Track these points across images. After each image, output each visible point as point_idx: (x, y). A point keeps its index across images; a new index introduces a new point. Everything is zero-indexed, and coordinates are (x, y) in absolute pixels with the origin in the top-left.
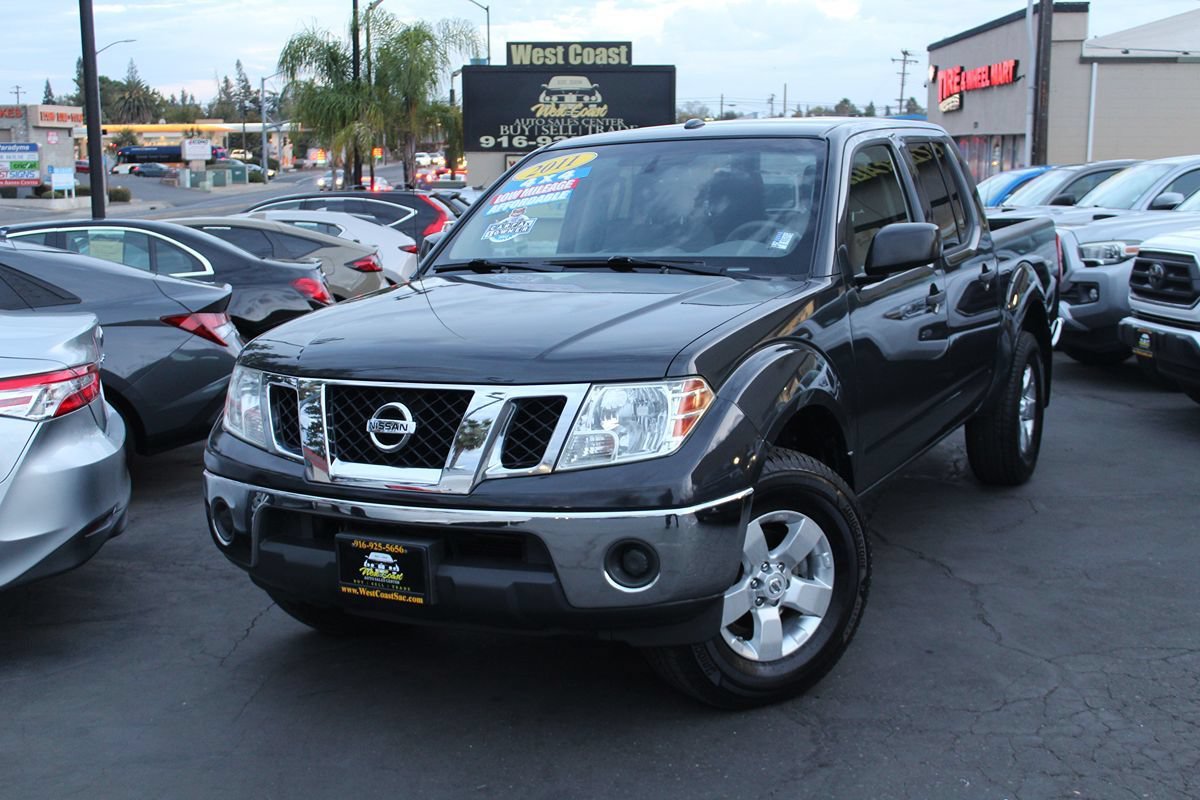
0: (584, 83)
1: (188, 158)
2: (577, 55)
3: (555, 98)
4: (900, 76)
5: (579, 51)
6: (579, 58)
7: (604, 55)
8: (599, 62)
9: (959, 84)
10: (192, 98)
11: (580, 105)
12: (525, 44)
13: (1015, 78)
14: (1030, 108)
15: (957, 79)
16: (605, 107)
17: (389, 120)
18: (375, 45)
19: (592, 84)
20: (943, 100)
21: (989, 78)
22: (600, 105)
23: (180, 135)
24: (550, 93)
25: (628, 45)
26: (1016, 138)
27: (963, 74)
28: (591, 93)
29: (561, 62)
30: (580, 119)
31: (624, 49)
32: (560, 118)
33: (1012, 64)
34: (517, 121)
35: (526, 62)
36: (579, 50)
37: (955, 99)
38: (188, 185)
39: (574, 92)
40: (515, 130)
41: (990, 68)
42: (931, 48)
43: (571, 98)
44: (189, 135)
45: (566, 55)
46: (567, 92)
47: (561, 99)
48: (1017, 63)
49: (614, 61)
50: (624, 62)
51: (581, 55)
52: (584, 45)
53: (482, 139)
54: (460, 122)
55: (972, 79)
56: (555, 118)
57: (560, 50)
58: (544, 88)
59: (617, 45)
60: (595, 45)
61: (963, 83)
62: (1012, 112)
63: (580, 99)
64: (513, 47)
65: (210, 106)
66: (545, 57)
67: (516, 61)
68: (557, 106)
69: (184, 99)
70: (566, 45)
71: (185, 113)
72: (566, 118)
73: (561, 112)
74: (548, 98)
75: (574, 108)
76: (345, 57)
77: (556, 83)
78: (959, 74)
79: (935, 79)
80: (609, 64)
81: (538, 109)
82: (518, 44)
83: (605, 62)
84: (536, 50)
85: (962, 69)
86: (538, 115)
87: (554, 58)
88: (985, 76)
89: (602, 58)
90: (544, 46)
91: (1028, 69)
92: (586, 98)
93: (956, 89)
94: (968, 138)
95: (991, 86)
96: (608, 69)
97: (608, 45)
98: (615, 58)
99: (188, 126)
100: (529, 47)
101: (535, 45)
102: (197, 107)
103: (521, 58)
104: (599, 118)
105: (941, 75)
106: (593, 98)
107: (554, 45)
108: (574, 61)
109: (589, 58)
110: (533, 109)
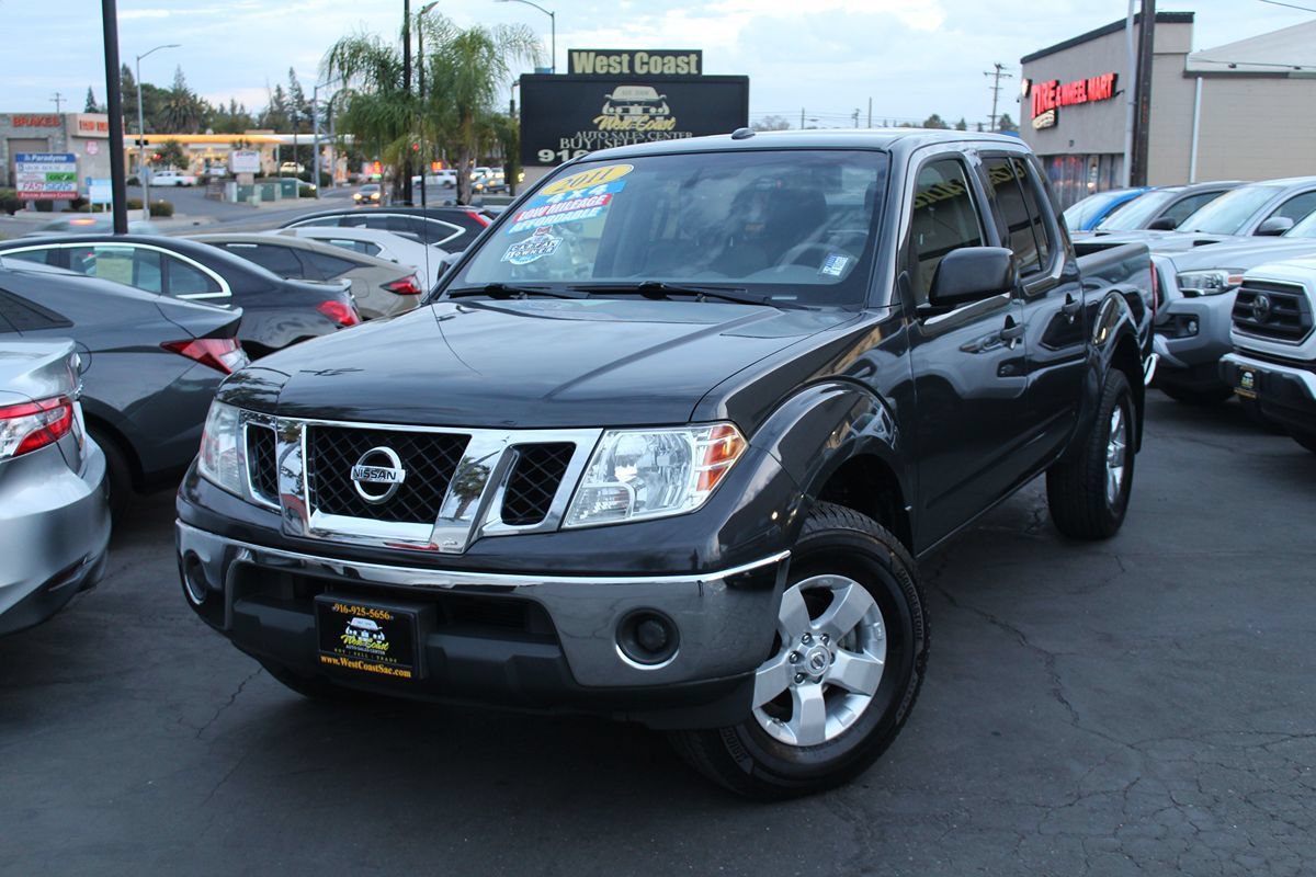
0: (649, 93)
1: (235, 171)
2: (643, 64)
3: (619, 110)
5: (646, 60)
6: (645, 67)
7: (673, 64)
8: (666, 72)
10: (242, 108)
11: (646, 117)
12: (588, 51)
14: (1129, 124)
15: (1052, 94)
16: (673, 119)
17: (443, 132)
18: (428, 52)
19: (659, 95)
22: (667, 117)
24: (614, 104)
25: (699, 53)
27: (1058, 88)
28: (658, 104)
29: (626, 70)
30: (646, 131)
31: (694, 58)
32: (624, 131)
34: (579, 133)
35: (589, 71)
36: (645, 56)
37: (1049, 115)
38: (234, 200)
39: (640, 103)
40: (576, 143)
41: (1087, 82)
42: (1024, 60)
43: (637, 110)
44: (236, 146)
45: (631, 64)
46: (632, 103)
47: (626, 111)
48: (1116, 77)
49: (684, 71)
50: (694, 71)
51: (647, 63)
52: (651, 53)
53: (541, 153)
54: (518, 133)
56: (619, 131)
57: (626, 58)
58: (608, 99)
59: (687, 53)
60: (663, 54)
62: (1110, 129)
63: (646, 111)
64: (575, 55)
65: (261, 116)
66: (609, 66)
67: (578, 70)
68: (622, 118)
69: (232, 108)
70: (632, 54)
71: (234, 123)
73: (625, 125)
74: (612, 110)
75: (639, 120)
76: (396, 65)
77: (620, 93)
78: (1054, 88)
79: (1028, 93)
80: (678, 74)
81: (600, 122)
82: (580, 51)
83: (673, 71)
84: (600, 58)
86: (601, 128)
87: (618, 67)
89: (670, 67)
90: (608, 53)
92: (653, 110)
93: (1051, 104)
96: (676, 79)
97: (676, 54)
98: (685, 68)
99: (237, 137)
100: (592, 55)
101: (599, 53)
102: (247, 117)
103: (584, 66)
105: (1035, 89)
106: (660, 110)
107: (619, 53)
108: (640, 70)
109: (656, 67)
110: (596, 121)
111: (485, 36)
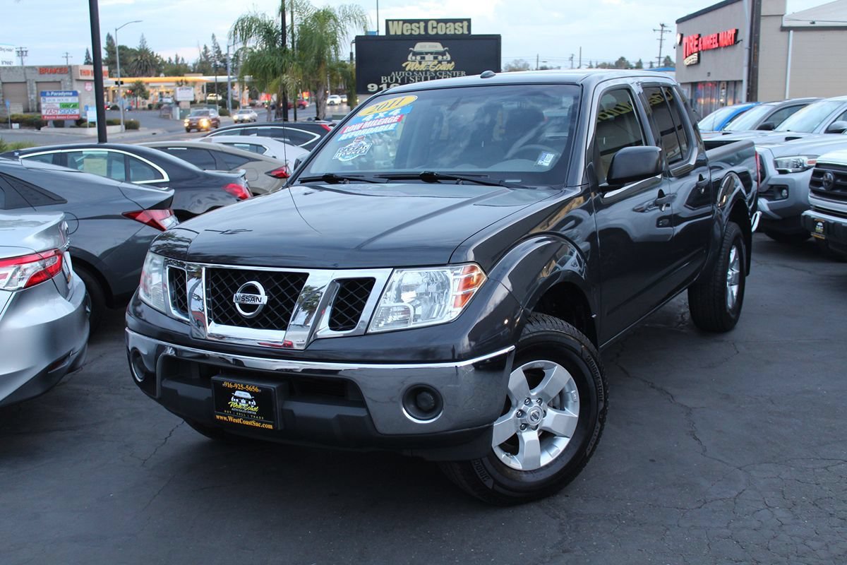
0: (438, 47)
1: (178, 100)
2: (433, 28)
3: (418, 58)
4: (659, 41)
5: (435, 25)
6: (435, 30)
7: (452, 28)
8: (448, 33)
9: (697, 46)
10: (183, 59)
11: (436, 62)
12: (398, 21)
13: (736, 41)
14: (746, 62)
15: (696, 43)
16: (453, 63)
17: (307, 73)
18: (297, 22)
19: (444, 47)
20: (686, 57)
21: (718, 42)
22: (449, 62)
23: (173, 84)
24: (415, 54)
25: (469, 21)
26: (736, 83)
27: (700, 39)
28: (443, 54)
29: (422, 32)
30: (436, 72)
31: (465, 24)
32: (422, 71)
33: (734, 32)
34: (393, 73)
35: (399, 33)
37: (695, 57)
38: (178, 118)
39: (431, 53)
40: (392, 79)
41: (718, 35)
42: (678, 22)
43: (429, 57)
44: (179, 84)
45: (426, 28)
46: (427, 53)
47: (423, 58)
48: (737, 31)
49: (459, 32)
50: (466, 32)
51: (436, 28)
52: (438, 21)
53: (369, 86)
54: (354, 73)
55: (706, 43)
56: (418, 71)
57: (422, 24)
58: (411, 51)
59: (461, 21)
60: (446, 21)
61: (700, 45)
62: (733, 65)
63: (435, 58)
64: (390, 23)
65: (194, 65)
66: (412, 29)
67: (392, 33)
68: (420, 63)
69: (177, 60)
70: (426, 21)
71: (177, 70)
72: (426, 71)
73: (423, 67)
74: (414, 58)
75: (431, 64)
76: (276, 31)
77: (419, 47)
78: (698, 39)
79: (681, 43)
80: (455, 34)
81: (407, 65)
82: (393, 21)
83: (452, 32)
84: (406, 24)
85: (699, 36)
86: (407, 69)
87: (417, 30)
88: (715, 40)
89: (451, 30)
90: (411, 22)
91: (745, 36)
92: (440, 58)
93: (696, 50)
94: (704, 83)
95: (719, 47)
96: (455, 37)
97: (454, 21)
98: (460, 30)
99: (179, 79)
100: (401, 23)
101: (405, 21)
102: (186, 65)
103: (396, 30)
104: (449, 71)
105: (685, 40)
106: (445, 57)
107: (418, 21)
108: (431, 32)
109: (442, 30)
110: (404, 65)
111: (332, 12)
